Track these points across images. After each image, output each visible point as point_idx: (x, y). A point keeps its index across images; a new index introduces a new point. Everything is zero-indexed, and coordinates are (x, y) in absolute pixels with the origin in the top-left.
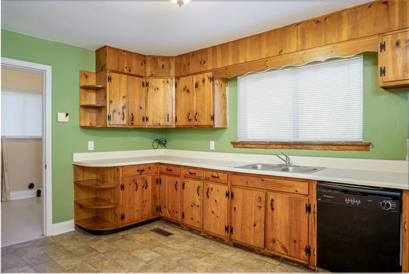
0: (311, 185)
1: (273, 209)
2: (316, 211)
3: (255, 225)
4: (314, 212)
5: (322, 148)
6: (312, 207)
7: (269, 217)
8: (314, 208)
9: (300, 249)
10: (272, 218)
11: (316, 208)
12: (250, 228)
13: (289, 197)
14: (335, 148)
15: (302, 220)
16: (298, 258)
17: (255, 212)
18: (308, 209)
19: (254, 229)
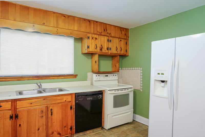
0: (72, 96)
1: (52, 114)
2: (74, 108)
3: (38, 129)
4: (74, 109)
5: (57, 78)
6: (73, 106)
7: (50, 120)
8: (74, 107)
9: (67, 130)
10: (52, 120)
11: (74, 106)
12: (35, 133)
13: (62, 105)
14: (63, 77)
15: (68, 114)
16: (67, 135)
17: (38, 121)
18: (71, 108)
19: (38, 132)
